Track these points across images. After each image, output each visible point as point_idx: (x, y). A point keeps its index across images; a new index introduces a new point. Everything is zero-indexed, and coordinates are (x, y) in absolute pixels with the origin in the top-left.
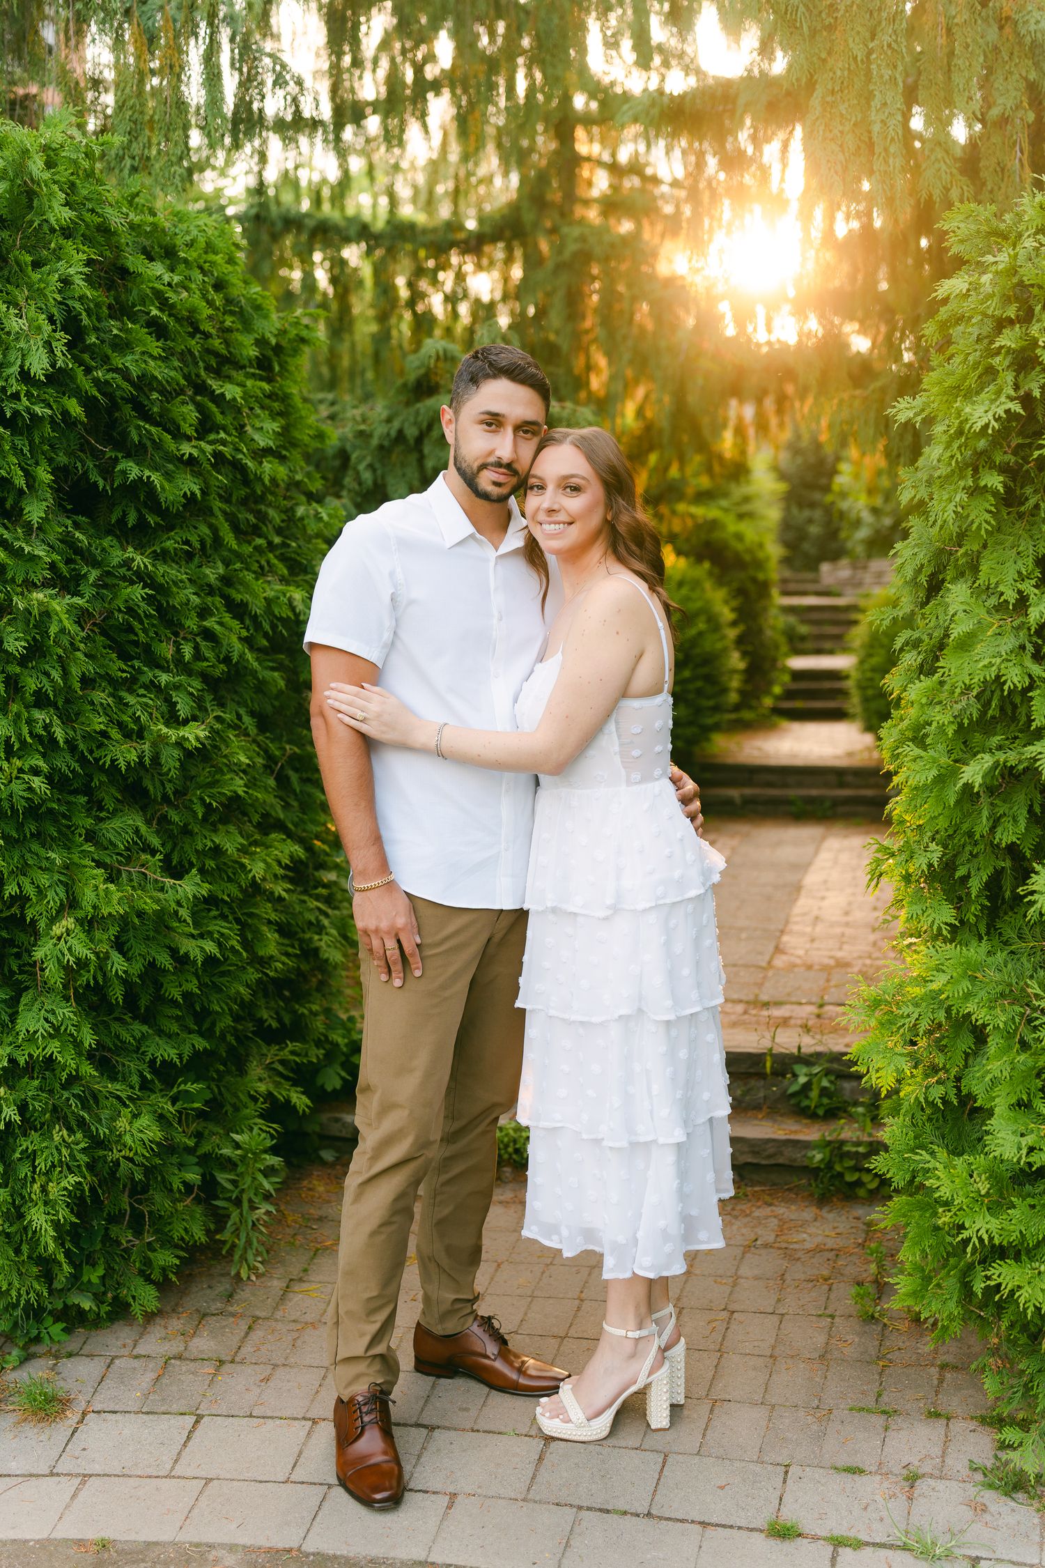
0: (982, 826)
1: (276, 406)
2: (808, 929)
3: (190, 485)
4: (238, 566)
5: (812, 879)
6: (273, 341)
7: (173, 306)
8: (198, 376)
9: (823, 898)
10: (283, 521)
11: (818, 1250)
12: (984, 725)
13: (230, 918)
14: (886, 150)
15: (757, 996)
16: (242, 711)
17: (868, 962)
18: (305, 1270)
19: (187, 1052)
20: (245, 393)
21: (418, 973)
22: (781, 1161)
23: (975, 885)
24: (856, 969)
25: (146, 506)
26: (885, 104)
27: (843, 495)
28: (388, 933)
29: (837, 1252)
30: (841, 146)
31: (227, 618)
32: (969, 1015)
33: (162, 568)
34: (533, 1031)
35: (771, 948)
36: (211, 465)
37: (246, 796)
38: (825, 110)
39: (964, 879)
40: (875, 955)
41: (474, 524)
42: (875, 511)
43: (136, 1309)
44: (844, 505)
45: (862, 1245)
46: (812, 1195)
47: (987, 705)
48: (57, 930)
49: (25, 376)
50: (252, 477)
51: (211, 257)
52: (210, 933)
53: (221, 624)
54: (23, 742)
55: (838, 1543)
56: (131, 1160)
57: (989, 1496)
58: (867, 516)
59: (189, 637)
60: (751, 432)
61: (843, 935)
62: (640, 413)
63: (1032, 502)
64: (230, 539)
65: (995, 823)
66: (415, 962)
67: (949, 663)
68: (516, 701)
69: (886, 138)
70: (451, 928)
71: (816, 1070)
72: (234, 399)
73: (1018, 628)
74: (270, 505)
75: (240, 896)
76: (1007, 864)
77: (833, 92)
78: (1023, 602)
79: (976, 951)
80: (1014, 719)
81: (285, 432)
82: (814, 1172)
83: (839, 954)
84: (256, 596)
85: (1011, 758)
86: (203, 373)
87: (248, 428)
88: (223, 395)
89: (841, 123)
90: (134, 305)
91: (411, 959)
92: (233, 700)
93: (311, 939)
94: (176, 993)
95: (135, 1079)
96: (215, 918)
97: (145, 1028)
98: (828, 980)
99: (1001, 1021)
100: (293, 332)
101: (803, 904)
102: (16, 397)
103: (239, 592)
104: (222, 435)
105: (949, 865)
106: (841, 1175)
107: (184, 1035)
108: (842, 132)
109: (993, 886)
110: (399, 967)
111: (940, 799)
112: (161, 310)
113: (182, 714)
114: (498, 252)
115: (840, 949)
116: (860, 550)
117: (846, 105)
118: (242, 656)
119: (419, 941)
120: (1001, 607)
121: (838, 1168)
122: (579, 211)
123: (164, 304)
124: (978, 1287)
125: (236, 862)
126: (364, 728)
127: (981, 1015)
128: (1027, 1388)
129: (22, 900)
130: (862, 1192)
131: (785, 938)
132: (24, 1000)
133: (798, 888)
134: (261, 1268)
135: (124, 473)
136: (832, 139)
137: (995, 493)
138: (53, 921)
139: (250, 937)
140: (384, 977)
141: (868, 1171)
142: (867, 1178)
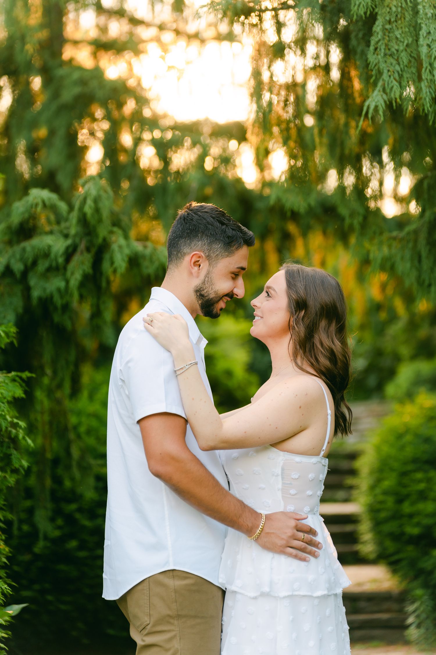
14: (431, 65)
26: (429, 33)
30: (397, 60)
38: (384, 34)
69: (431, 56)
77: (390, 22)
89: (397, 44)
108: (397, 51)
136: (391, 55)
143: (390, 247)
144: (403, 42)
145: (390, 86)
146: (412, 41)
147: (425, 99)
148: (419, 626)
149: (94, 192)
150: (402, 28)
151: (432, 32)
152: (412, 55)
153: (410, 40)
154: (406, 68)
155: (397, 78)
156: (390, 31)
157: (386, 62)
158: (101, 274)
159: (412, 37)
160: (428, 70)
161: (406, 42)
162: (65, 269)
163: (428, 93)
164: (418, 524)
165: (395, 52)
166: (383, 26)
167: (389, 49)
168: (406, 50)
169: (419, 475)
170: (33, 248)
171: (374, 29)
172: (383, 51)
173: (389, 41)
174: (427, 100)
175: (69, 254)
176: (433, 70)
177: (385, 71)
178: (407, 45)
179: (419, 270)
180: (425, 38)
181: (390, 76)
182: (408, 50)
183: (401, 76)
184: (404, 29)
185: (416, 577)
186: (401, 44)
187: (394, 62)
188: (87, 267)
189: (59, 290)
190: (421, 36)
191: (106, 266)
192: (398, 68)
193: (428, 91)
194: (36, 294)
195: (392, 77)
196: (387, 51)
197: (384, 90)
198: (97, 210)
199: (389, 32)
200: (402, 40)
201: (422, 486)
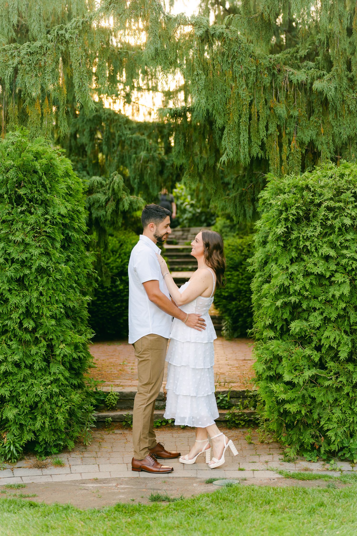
0: (280, 315)
12: (280, 293)
14: (244, 147)
17: (230, 373)
18: (101, 445)
23: (278, 328)
24: (227, 374)
26: (244, 135)
32: (278, 355)
38: (228, 135)
39: (277, 326)
40: (232, 371)
43: (69, 448)
47: (280, 289)
48: (61, 346)
49: (59, 214)
54: (60, 300)
55: (254, 470)
57: (284, 463)
58: (189, 208)
63: (289, 248)
65: (283, 314)
67: (273, 281)
69: (244, 144)
73: (286, 273)
76: (285, 323)
77: (230, 130)
78: (287, 268)
79: (279, 342)
80: (286, 292)
85: (286, 300)
94: (76, 367)
99: (285, 355)
102: (56, 218)
105: (273, 324)
106: (234, 421)
108: (232, 141)
109: (282, 328)
111: (271, 309)
120: (283, 269)
124: (282, 411)
127: (281, 354)
128: (291, 438)
129: (52, 339)
132: (51, 365)
134: (91, 443)
135: (68, 234)
136: (230, 142)
137: (282, 246)
138: (59, 345)
141: (241, 420)
142: (241, 422)
143: (225, 201)
148: (227, 330)
149: (118, 181)
153: (237, 137)
156: (230, 133)
158: (119, 209)
162: (105, 206)
164: (227, 292)
166: (227, 131)
167: (229, 140)
169: (228, 273)
170: (93, 199)
171: (224, 132)
172: (227, 140)
173: (229, 137)
175: (107, 202)
177: (228, 148)
178: (236, 139)
179: (236, 211)
181: (229, 150)
182: (236, 141)
183: (233, 150)
184: (235, 133)
185: (225, 312)
187: (231, 145)
188: (114, 207)
189: (103, 215)
191: (121, 206)
192: (232, 147)
194: (94, 216)
197: (227, 155)
198: (119, 187)
200: (234, 137)
201: (229, 277)
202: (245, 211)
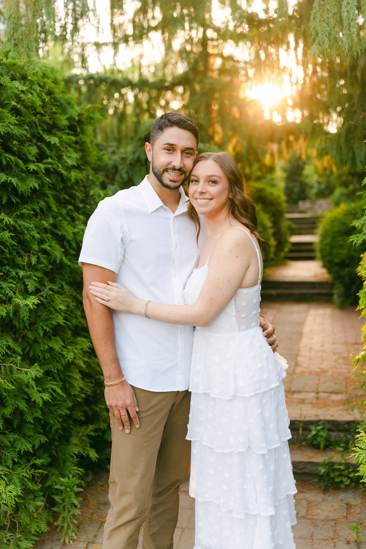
1: (78, 146)
2: (307, 354)
3: (34, 183)
4: (60, 218)
5: (307, 329)
6: (77, 118)
7: (23, 101)
8: (38, 133)
9: (312, 339)
10: (84, 197)
11: (327, 520)
13: (58, 379)
14: (349, 24)
15: (290, 388)
16: (64, 283)
17: (334, 370)
18: (96, 536)
19: (37, 444)
20: (60, 141)
21: (137, 426)
22: (306, 471)
24: (329, 374)
25: (12, 194)
27: (307, 177)
28: (122, 408)
29: (336, 521)
30: (328, 24)
31: (54, 243)
33: (21, 222)
34: (194, 451)
35: (293, 364)
36: (43, 174)
37: (64, 325)
38: (320, 8)
40: (337, 366)
41: (163, 201)
42: (319, 183)
44: (308, 181)
45: (346, 517)
46: (320, 487)
50: (65, 179)
51: (45, 80)
52: (47, 389)
53: (50, 246)
56: (6, 505)
58: (316, 185)
59: (35, 253)
60: (276, 155)
61: (322, 357)
62: (234, 149)
64: (54, 208)
66: (136, 421)
68: (184, 288)
69: (349, 19)
70: (154, 402)
71: (320, 428)
72: (55, 144)
74: (77, 191)
75: (62, 369)
81: (83, 158)
82: (321, 477)
83: (322, 366)
84: (68, 232)
86: (41, 132)
87: (65, 157)
88: (50, 142)
89: (328, 14)
90: (4, 101)
91: (134, 420)
92: (60, 278)
93: (100, 378)
94: (30, 419)
95: (10, 463)
96: (50, 380)
97: (16, 436)
98: (319, 380)
100: (86, 115)
101: (305, 342)
103: (60, 231)
104: (50, 160)
106: (333, 478)
107: (36, 435)
108: (328, 18)
110: (128, 423)
112: (17, 102)
113: (30, 290)
114: (180, 89)
115: (322, 363)
116: (314, 197)
117: (330, 5)
118: (61, 260)
119: (138, 410)
121: (332, 475)
122: (210, 74)
123: (19, 100)
125: (60, 353)
126: (109, 304)
130: (342, 486)
131: (299, 359)
133: (301, 334)
134: (75, 537)
136: (324, 21)
139: (67, 386)
140: (121, 428)
141: (345, 476)
142: (344, 479)
144: (332, 12)
145: (323, 41)
146: (337, 11)
147: (345, 47)
150: (331, 3)
151: (350, 2)
152: (337, 20)
153: (336, 10)
154: (333, 29)
155: (328, 35)
157: (320, 25)
159: (337, 8)
160: (347, 28)
161: (333, 11)
163: (347, 43)
164: (339, 258)
165: (327, 19)
166: (319, 2)
167: (323, 17)
168: (333, 17)
171: (314, 5)
172: (319, 18)
173: (323, 12)
174: (346, 47)
176: (350, 27)
177: (320, 31)
178: (334, 14)
180: (345, 6)
181: (323, 34)
182: (335, 17)
183: (330, 34)
184: (332, 4)
185: (337, 279)
186: (330, 13)
187: (326, 25)
190: (343, 6)
192: (328, 29)
193: (347, 41)
195: (324, 35)
196: (322, 19)
197: (319, 44)
199: (323, 6)
200: (331, 10)
202: (354, 154)
